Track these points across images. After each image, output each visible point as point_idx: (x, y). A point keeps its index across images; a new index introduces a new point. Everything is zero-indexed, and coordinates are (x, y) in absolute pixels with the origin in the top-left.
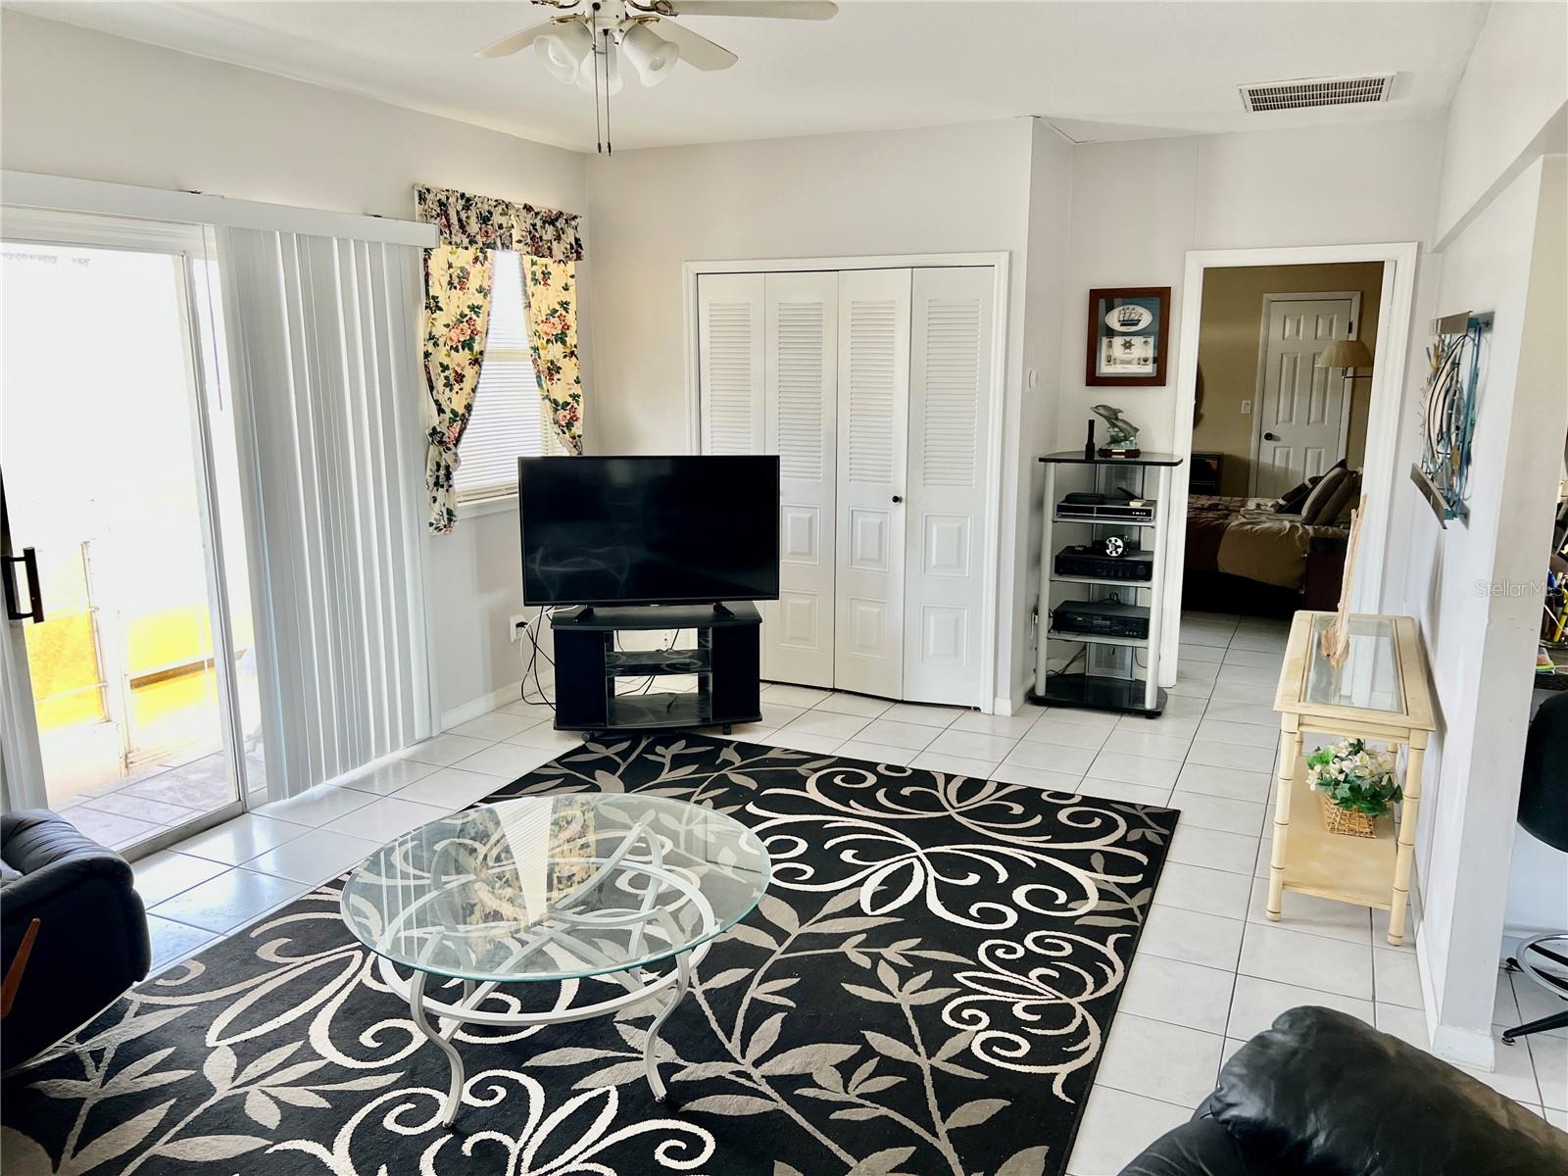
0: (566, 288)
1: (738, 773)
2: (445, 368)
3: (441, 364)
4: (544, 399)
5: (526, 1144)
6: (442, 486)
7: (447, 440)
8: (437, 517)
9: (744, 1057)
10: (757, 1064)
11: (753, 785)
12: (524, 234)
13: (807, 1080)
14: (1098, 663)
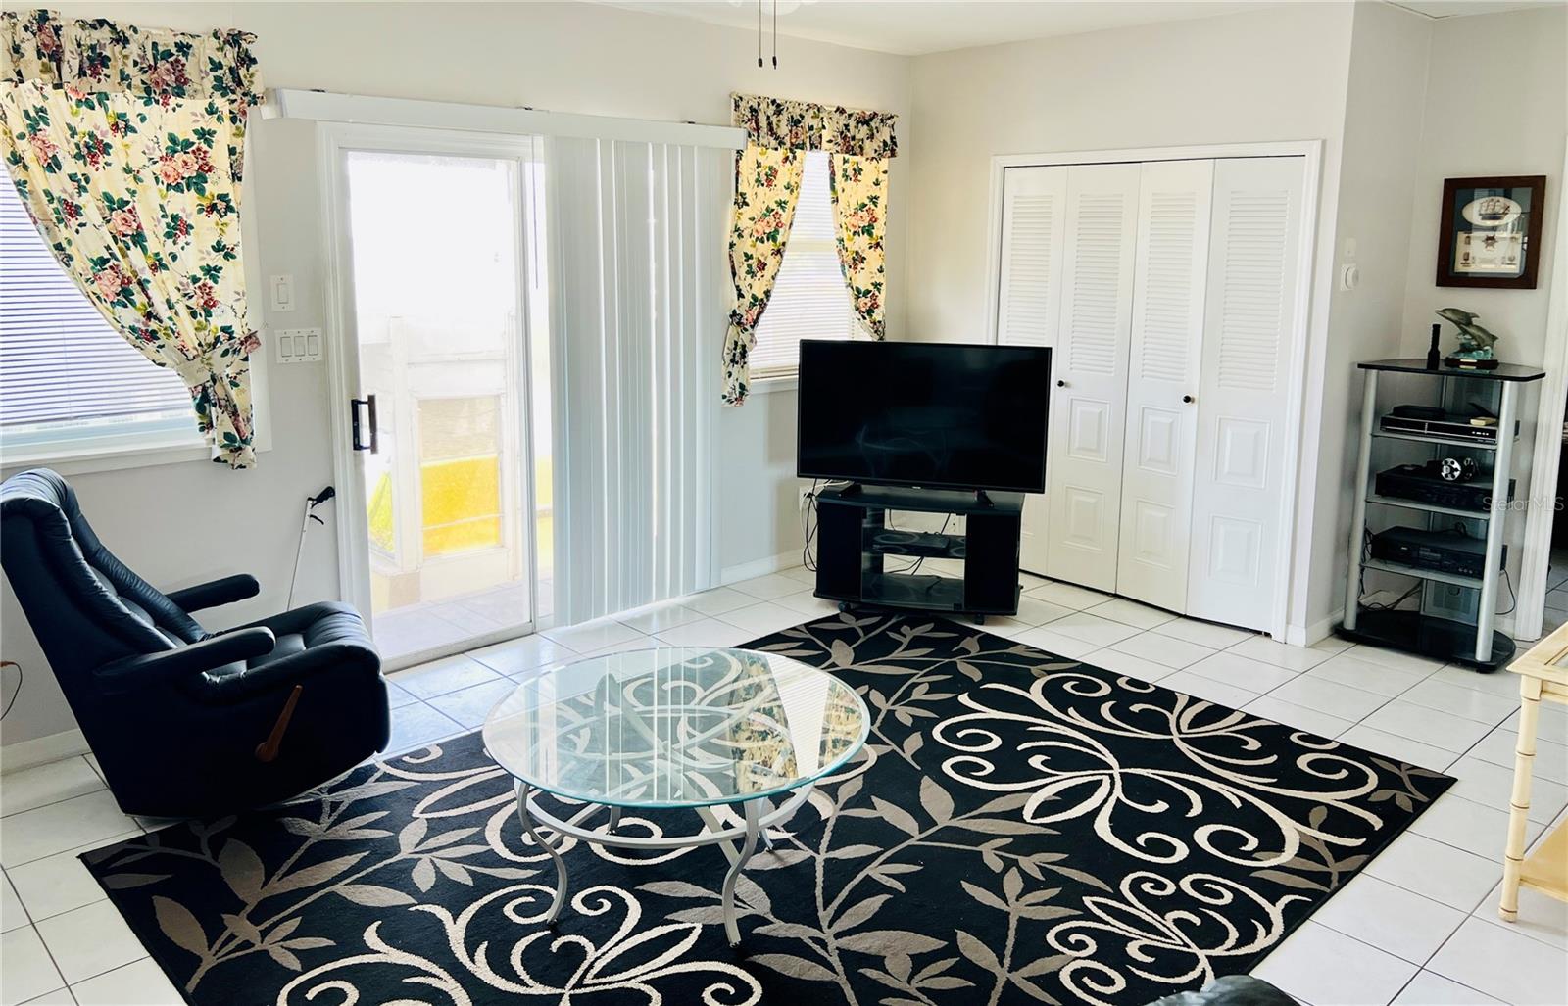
0: (877, 184)
1: (969, 663)
2: (748, 257)
3: (746, 254)
4: (847, 287)
5: (603, 954)
6: (737, 363)
7: (745, 322)
8: (731, 390)
9: (830, 926)
10: (838, 936)
11: (977, 675)
12: (835, 134)
13: (878, 962)
14: (1437, 603)
